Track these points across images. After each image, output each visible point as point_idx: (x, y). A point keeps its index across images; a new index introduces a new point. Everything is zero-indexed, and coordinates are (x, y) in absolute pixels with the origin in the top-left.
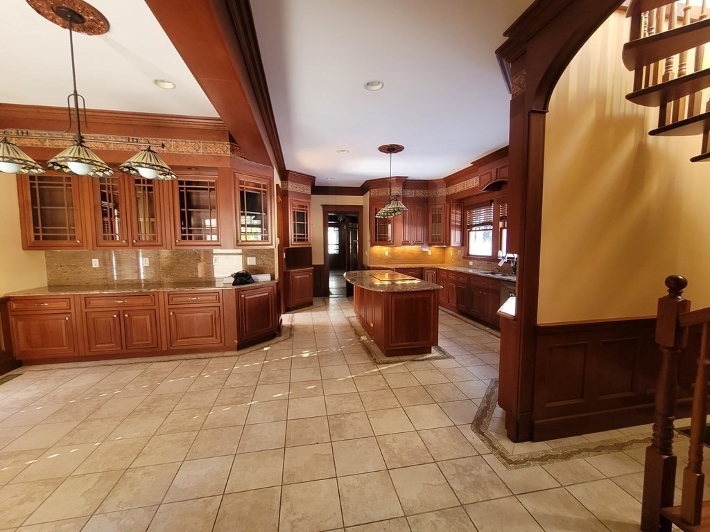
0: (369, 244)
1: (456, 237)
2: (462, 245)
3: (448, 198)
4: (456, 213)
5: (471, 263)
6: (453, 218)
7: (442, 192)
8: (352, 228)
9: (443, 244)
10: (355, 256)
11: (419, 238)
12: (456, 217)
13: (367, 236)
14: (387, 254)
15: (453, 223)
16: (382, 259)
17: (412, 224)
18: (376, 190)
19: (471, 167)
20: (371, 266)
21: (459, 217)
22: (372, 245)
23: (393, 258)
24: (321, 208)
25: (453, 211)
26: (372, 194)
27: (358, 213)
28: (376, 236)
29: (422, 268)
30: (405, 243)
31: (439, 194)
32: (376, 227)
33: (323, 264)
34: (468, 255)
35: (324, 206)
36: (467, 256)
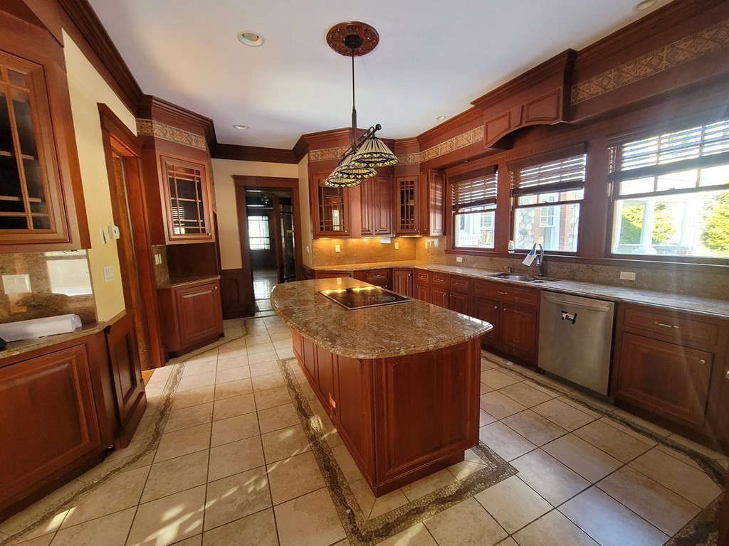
0: (311, 235)
1: (436, 221)
2: (445, 234)
3: (424, 167)
4: (436, 188)
5: (459, 259)
6: (432, 196)
7: (415, 158)
8: (284, 213)
9: (417, 233)
10: (290, 253)
11: (383, 226)
12: (436, 195)
13: (307, 225)
14: (338, 249)
15: (432, 203)
16: (331, 257)
17: (374, 204)
18: (319, 152)
19: (471, 110)
20: (317, 268)
21: (439, 193)
22: (316, 236)
23: (347, 255)
24: (232, 181)
25: (432, 185)
26: (312, 158)
27: (290, 190)
28: (321, 224)
29: (391, 269)
30: (365, 233)
31: (411, 162)
32: (321, 208)
33: (241, 267)
34: (454, 247)
35: (236, 178)
36: (452, 250)
